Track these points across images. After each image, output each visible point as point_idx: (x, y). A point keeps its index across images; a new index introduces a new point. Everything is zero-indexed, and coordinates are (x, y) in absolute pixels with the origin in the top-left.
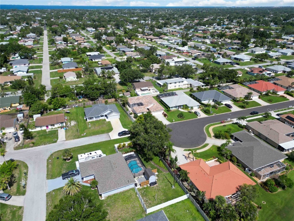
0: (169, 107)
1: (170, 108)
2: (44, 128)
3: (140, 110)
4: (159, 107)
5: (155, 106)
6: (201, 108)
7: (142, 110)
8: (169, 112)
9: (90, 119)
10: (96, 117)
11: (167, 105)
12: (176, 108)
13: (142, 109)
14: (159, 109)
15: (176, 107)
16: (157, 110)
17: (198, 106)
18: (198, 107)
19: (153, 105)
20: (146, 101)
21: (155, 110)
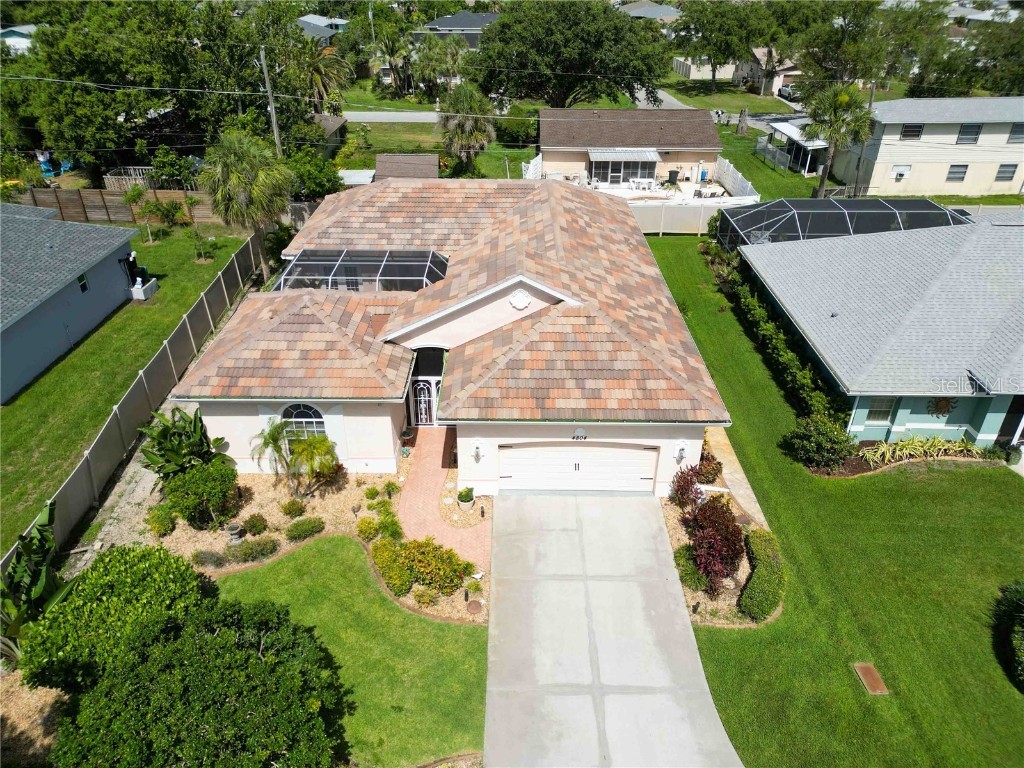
0: (827, 382)
1: (842, 403)
3: (270, 356)
7: (289, 361)
8: (824, 478)
11: (798, 342)
12: (976, 421)
13: (314, 339)
14: (616, 396)
15: (969, 409)
16: (570, 401)
19: (523, 303)
20: (493, 243)
21: (540, 396)
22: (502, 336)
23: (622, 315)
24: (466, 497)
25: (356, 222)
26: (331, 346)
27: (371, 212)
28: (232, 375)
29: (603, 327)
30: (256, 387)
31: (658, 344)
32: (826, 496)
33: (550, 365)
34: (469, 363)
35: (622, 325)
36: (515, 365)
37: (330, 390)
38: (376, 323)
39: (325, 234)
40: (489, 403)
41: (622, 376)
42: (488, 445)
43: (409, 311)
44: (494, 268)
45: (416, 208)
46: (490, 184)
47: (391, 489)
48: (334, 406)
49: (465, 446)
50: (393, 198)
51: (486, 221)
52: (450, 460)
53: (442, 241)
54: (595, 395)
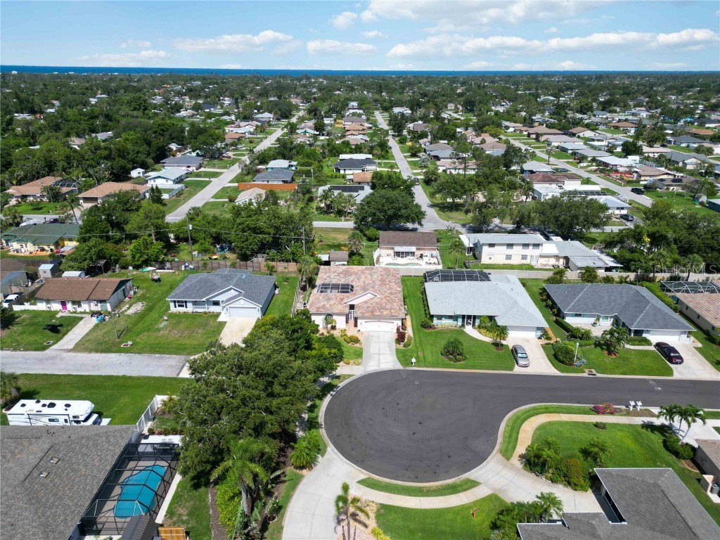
0: (429, 313)
2: (56, 306)
3: (324, 305)
4: (388, 306)
5: (378, 300)
6: (548, 338)
7: (328, 306)
8: (427, 331)
9: (179, 306)
10: (195, 303)
11: (428, 305)
13: (332, 302)
14: (385, 313)
16: (379, 313)
17: (538, 329)
18: (539, 333)
19: (370, 296)
20: (364, 282)
21: (372, 312)
22: (366, 302)
23: (388, 299)
24: (359, 331)
25: (332, 277)
26: (335, 303)
27: (336, 274)
28: (318, 308)
29: (384, 301)
30: (323, 311)
31: (395, 304)
32: (426, 333)
33: (374, 307)
34: (360, 307)
35: (388, 300)
36: (368, 307)
37: (335, 311)
38: (342, 299)
39: (325, 279)
40: (363, 313)
41: (387, 309)
42: (363, 321)
43: (348, 297)
44: (364, 289)
45: (346, 273)
46: (364, 267)
47: (345, 330)
48: (335, 314)
49: (359, 321)
50: (341, 270)
51: (363, 276)
52: (356, 325)
53: (352, 282)
54: (382, 312)
